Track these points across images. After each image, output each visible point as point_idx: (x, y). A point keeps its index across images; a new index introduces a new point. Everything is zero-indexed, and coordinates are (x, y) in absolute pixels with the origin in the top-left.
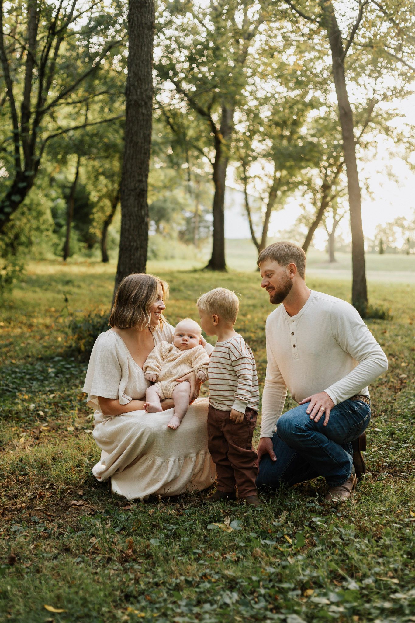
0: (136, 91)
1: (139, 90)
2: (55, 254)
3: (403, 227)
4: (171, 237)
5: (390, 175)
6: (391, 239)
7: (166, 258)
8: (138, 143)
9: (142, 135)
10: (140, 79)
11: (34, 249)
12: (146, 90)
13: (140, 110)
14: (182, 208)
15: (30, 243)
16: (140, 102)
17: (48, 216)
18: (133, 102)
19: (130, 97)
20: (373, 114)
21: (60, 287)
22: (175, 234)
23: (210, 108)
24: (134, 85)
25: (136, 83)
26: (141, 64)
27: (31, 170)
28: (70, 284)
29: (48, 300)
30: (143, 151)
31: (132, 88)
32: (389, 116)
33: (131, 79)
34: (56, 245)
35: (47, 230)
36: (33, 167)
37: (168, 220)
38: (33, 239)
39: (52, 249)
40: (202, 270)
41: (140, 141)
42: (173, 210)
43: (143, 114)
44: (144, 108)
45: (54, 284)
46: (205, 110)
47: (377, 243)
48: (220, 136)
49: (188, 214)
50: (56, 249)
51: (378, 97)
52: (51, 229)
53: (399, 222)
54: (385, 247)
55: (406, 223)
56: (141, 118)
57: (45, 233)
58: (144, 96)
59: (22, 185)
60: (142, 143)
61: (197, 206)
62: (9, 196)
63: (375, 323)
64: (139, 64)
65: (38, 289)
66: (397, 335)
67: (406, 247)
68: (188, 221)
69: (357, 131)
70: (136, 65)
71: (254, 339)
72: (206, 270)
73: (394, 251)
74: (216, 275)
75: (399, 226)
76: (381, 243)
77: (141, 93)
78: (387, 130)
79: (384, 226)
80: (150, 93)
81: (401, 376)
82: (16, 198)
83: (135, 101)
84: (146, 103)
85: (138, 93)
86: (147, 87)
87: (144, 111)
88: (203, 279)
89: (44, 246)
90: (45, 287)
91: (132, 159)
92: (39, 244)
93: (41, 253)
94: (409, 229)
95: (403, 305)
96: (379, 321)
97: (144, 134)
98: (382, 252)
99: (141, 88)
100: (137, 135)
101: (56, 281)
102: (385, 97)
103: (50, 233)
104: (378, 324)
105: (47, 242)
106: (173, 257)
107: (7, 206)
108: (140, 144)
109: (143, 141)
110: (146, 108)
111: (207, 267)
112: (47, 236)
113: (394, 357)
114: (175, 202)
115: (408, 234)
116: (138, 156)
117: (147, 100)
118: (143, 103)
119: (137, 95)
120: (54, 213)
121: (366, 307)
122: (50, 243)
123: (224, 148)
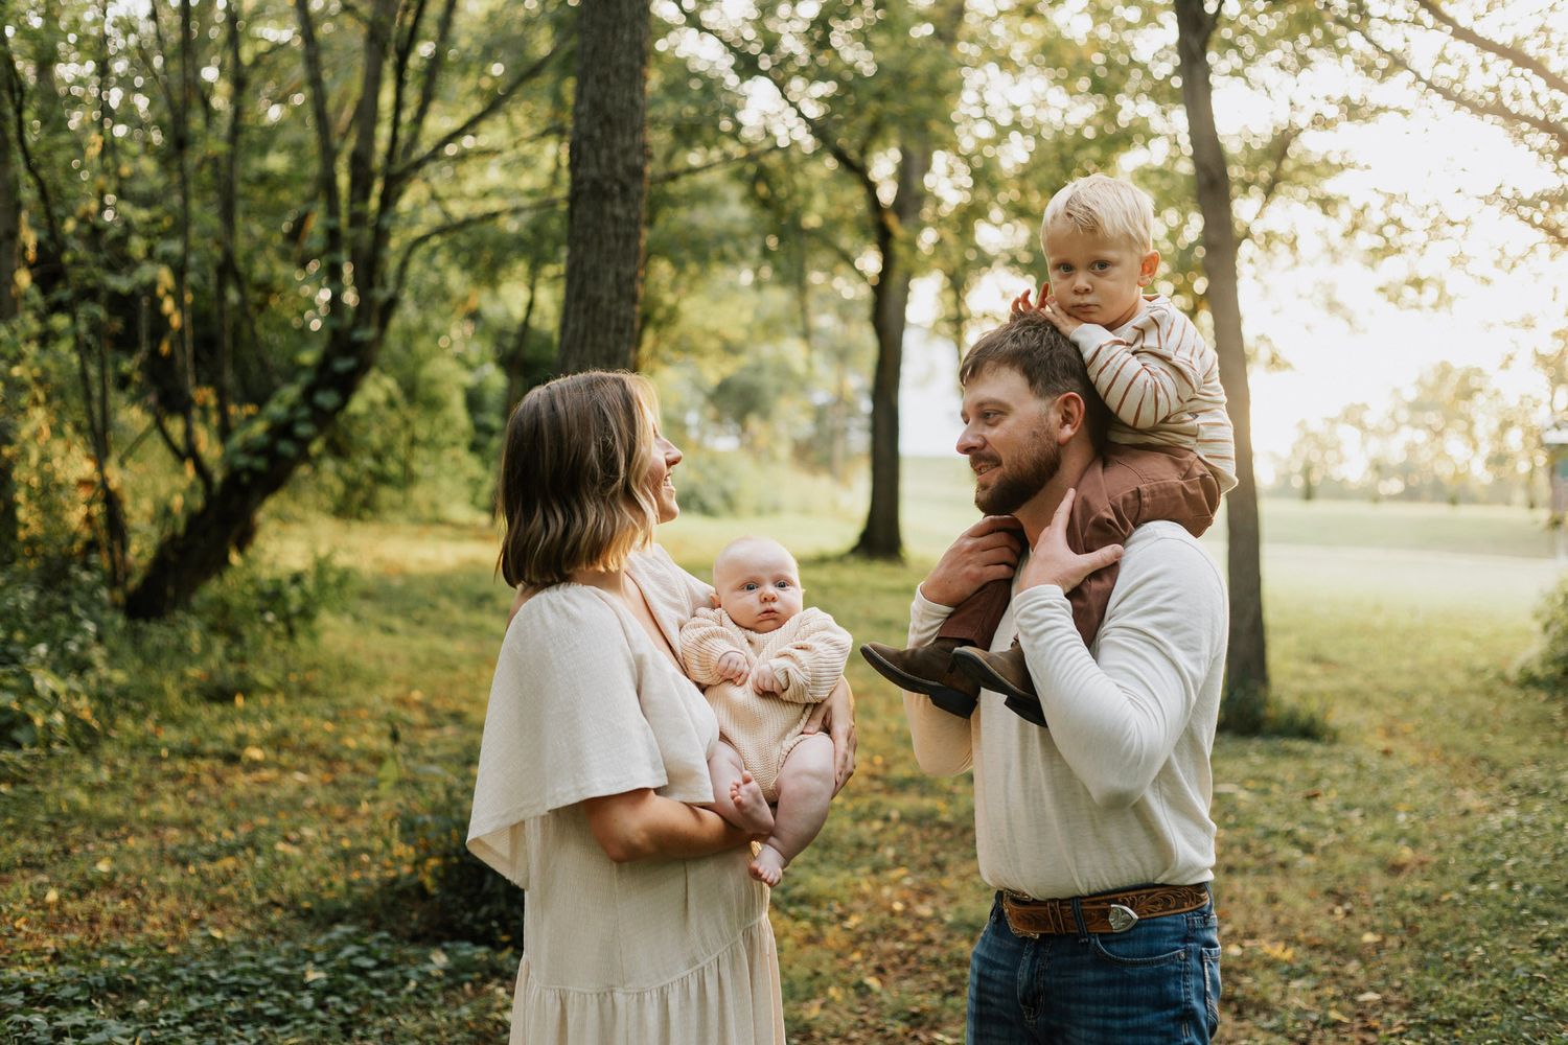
0: (598, 156)
1: (604, 153)
2: (473, 502)
3: (1361, 425)
4: (773, 458)
5: (1333, 306)
6: (1331, 456)
7: (759, 511)
8: (600, 299)
9: (611, 278)
10: (608, 120)
11: (419, 494)
12: (625, 152)
13: (608, 208)
14: (803, 385)
15: (408, 479)
16: (607, 185)
17: (457, 410)
18: (587, 186)
19: (580, 172)
20: (1288, 165)
21: (459, 615)
22: (784, 451)
23: (864, 151)
24: (590, 138)
25: (597, 133)
26: (612, 79)
27: (368, 324)
28: (488, 606)
29: (414, 660)
30: (613, 325)
31: (585, 146)
32: (1330, 168)
33: (584, 120)
34: (474, 483)
35: (454, 444)
36: (375, 318)
37: (765, 415)
38: (416, 467)
39: (466, 493)
40: (840, 559)
41: (606, 296)
42: (780, 391)
43: (615, 219)
44: (618, 201)
45: (444, 602)
46: (853, 155)
47: (1298, 466)
48: (892, 221)
49: (821, 397)
50: (475, 495)
51: (1302, 120)
52: (464, 442)
53: (1353, 416)
54: (1316, 477)
55: (1371, 419)
56: (611, 230)
57: (448, 454)
58: (619, 168)
59: (342, 365)
60: (611, 301)
61: (840, 380)
62: (308, 394)
63: (1288, 753)
64: (607, 77)
65: (398, 623)
66: (1348, 807)
67: (1370, 477)
68: (820, 415)
69: (1244, 208)
70: (598, 81)
71: (946, 817)
72: (852, 559)
73: (1341, 492)
74: (876, 574)
75: (1353, 424)
76: (1307, 471)
77: (612, 160)
78: (1326, 204)
79: (1316, 425)
80: (639, 160)
81: (1362, 998)
82: (327, 399)
83: (595, 182)
84: (624, 189)
85: (604, 161)
86: (628, 142)
87: (619, 211)
88: (840, 586)
89: (446, 483)
90: (417, 615)
91: (583, 346)
92: (434, 479)
93: (434, 505)
94: (1378, 432)
95: (1368, 676)
96: (1300, 745)
97: (618, 275)
98: (1308, 494)
99: (610, 147)
100: (596, 278)
101: (451, 595)
102: (1320, 122)
103: (462, 452)
104: (1299, 755)
105: (453, 475)
106: (776, 509)
107: (304, 420)
108: (604, 304)
109: (614, 295)
110: (625, 201)
111: (855, 551)
112: (455, 459)
113: (1341, 899)
114: (784, 371)
115: (1375, 446)
116: (600, 339)
117: (627, 180)
118: (616, 188)
119: (598, 164)
120: (474, 401)
121: (1264, 703)
122: (462, 478)
123: (900, 250)
